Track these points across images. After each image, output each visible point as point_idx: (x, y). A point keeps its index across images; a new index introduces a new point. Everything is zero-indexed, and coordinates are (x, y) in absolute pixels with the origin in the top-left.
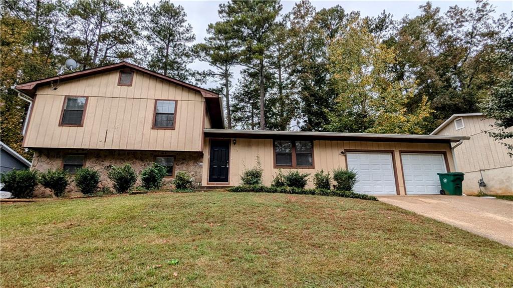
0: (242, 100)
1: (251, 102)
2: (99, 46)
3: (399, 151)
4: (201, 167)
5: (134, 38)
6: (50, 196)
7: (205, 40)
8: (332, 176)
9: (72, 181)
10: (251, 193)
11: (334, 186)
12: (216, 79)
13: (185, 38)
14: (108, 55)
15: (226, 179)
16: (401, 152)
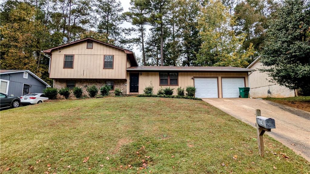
0: (151, 45)
1: (156, 45)
2: (71, 17)
3: (221, 77)
4: (126, 86)
5: (89, 11)
6: (63, 99)
7: (129, 9)
8: (185, 89)
9: (72, 92)
10: (146, 97)
11: (186, 94)
12: (136, 33)
13: (117, 10)
14: (76, 22)
15: (137, 91)
16: (222, 77)
